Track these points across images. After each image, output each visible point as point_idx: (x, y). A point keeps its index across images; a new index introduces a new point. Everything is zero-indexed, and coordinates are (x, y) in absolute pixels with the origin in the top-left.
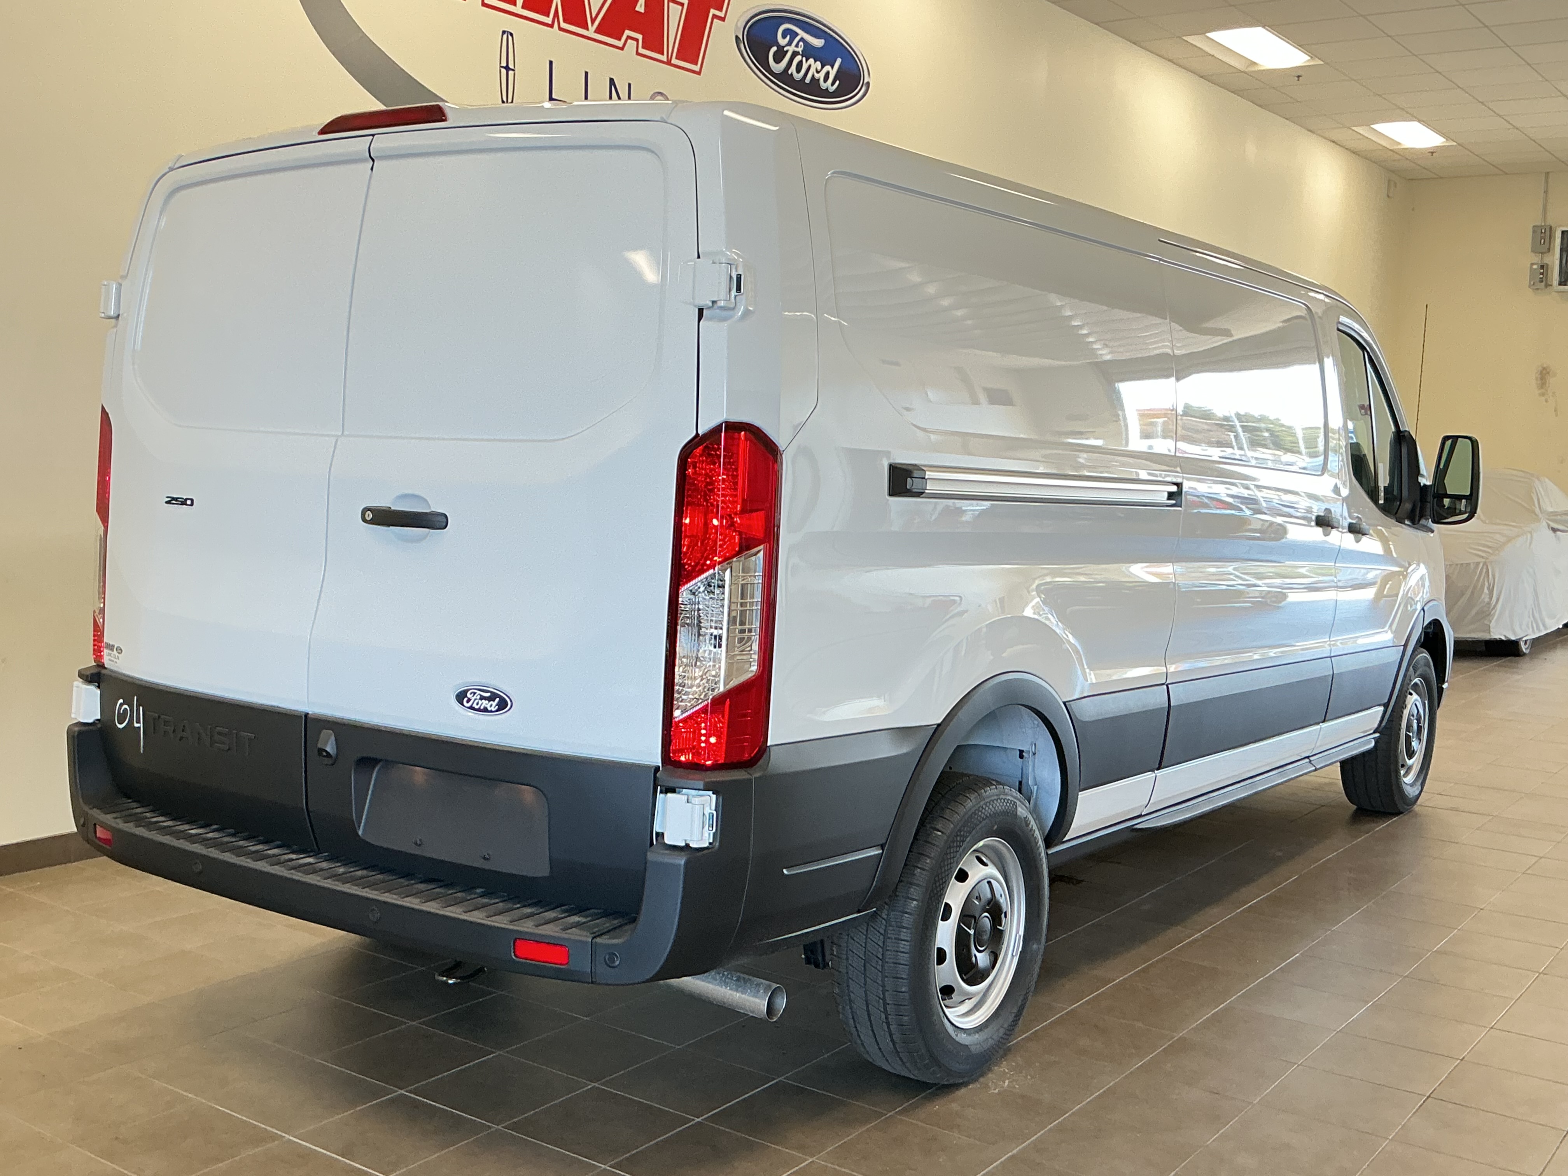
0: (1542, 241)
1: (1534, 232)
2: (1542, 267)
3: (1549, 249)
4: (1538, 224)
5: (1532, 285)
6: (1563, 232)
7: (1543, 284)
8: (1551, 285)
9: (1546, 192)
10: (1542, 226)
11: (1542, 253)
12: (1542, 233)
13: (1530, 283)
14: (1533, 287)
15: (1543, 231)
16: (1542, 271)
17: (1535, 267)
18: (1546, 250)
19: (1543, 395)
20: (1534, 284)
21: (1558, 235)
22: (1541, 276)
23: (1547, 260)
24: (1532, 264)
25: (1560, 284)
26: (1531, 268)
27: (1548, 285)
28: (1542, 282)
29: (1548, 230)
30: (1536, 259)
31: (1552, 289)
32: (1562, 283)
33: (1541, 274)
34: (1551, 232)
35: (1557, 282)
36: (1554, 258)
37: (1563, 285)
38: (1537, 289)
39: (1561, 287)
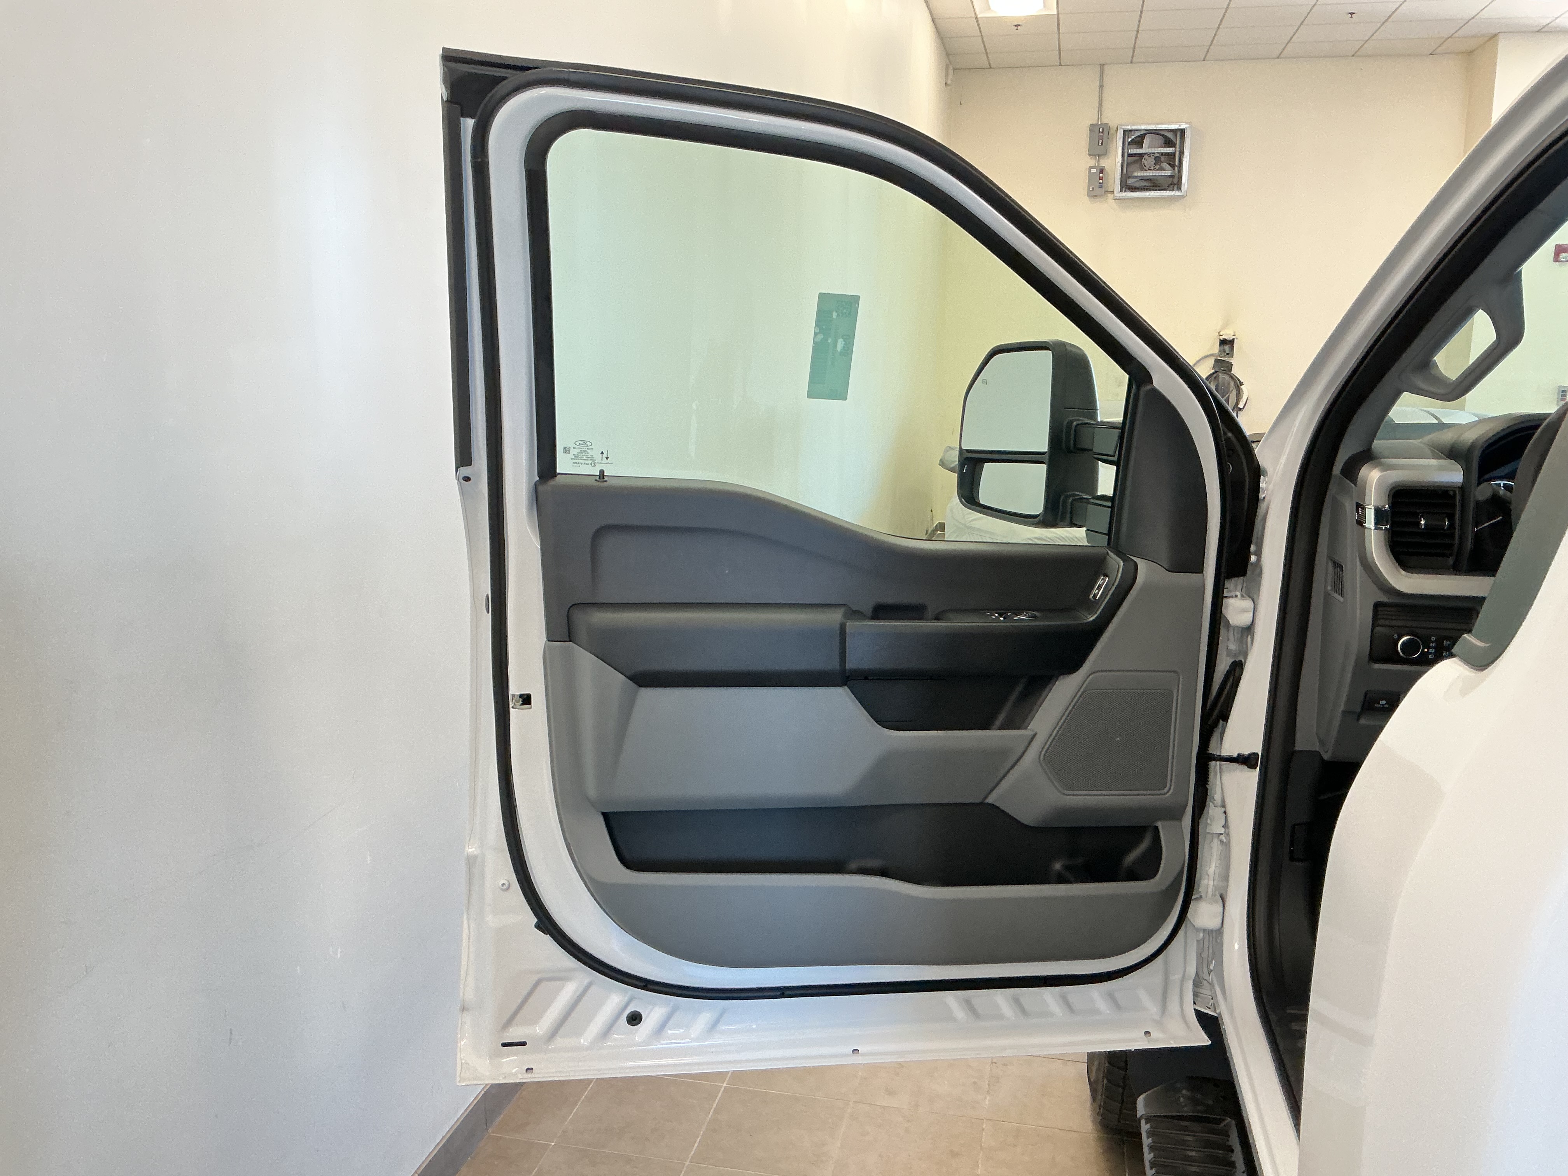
0: (1100, 142)
1: (1091, 131)
2: (1102, 171)
3: (1106, 152)
4: (1095, 122)
5: (1091, 191)
6: (1125, 131)
7: (1103, 190)
8: (1113, 192)
9: (1101, 86)
10: (1097, 125)
11: (1099, 155)
12: (1099, 132)
13: (1089, 189)
14: (1093, 193)
15: (1101, 131)
16: (1101, 175)
17: (1094, 171)
18: (1104, 152)
20: (1093, 188)
21: (1120, 134)
22: (1101, 181)
23: (1104, 163)
24: (1091, 168)
25: (1121, 191)
26: (1090, 171)
27: (1107, 192)
28: (1101, 188)
29: (1106, 131)
30: (1092, 162)
31: (1110, 196)
32: (1124, 188)
33: (1101, 178)
34: (1112, 132)
35: (1117, 187)
36: (1114, 162)
37: (1125, 191)
38: (1096, 196)
39: (1124, 194)
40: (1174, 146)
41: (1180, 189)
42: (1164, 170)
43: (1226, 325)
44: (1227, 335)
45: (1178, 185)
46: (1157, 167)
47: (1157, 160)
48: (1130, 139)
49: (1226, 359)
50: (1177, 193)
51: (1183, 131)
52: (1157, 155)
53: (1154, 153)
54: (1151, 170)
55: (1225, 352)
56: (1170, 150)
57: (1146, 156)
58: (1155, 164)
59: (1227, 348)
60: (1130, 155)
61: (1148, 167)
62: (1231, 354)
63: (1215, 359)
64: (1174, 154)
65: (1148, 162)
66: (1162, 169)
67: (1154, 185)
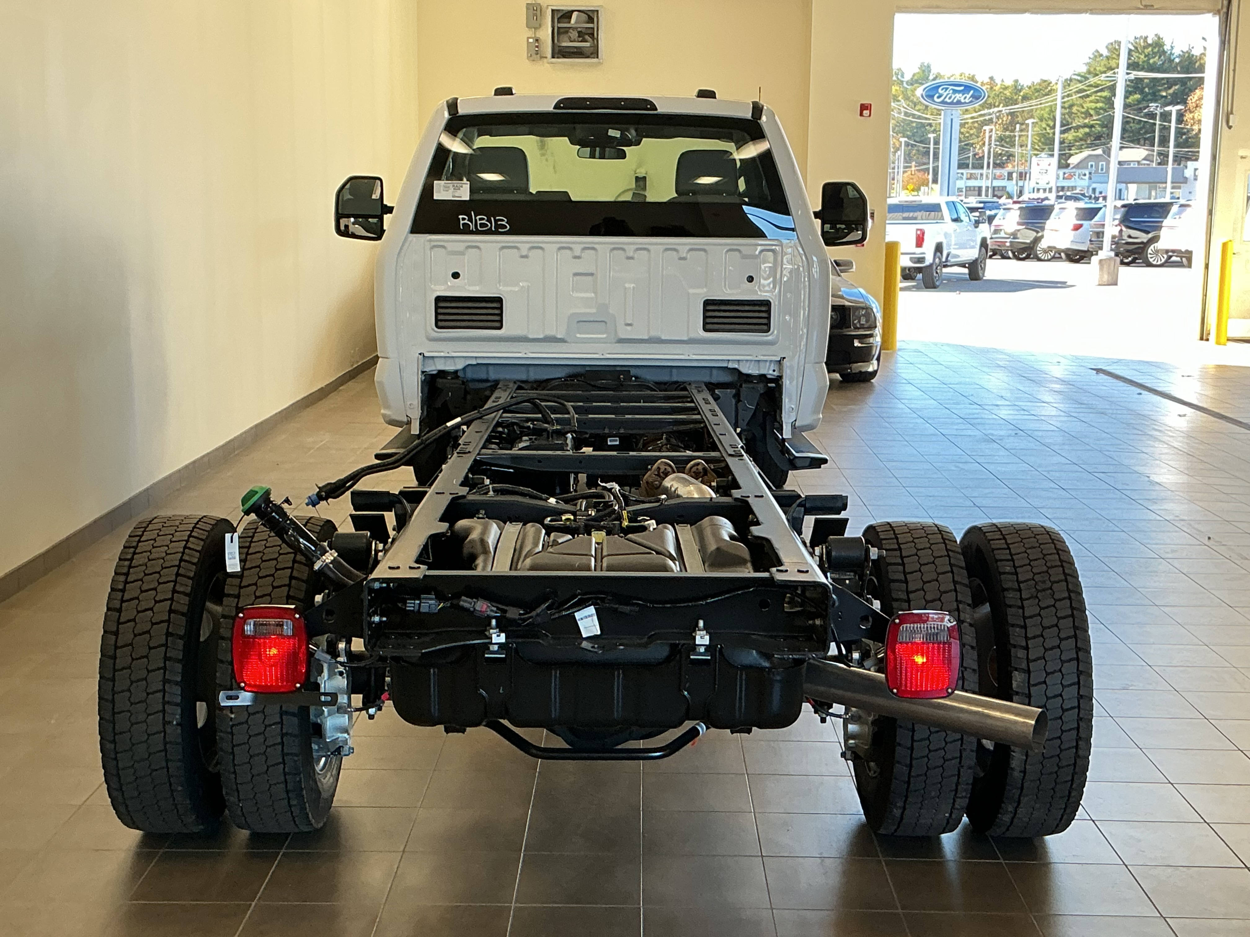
0: (535, 18)
1: (527, 9)
2: (537, 40)
3: (540, 25)
5: (530, 57)
6: (553, 10)
7: (538, 56)
8: (545, 57)
10: (533, 4)
11: (536, 28)
13: (528, 55)
14: (532, 58)
15: (535, 9)
16: (537, 44)
17: (531, 40)
18: (538, 26)
19: (543, 155)
20: (531, 56)
21: (548, 13)
22: (537, 49)
23: (540, 34)
24: (528, 38)
25: (553, 57)
26: (528, 40)
27: (542, 57)
28: (537, 54)
29: (539, 10)
30: (531, 33)
31: (545, 60)
32: (556, 56)
33: (537, 47)
34: (543, 10)
35: (549, 55)
36: (546, 33)
37: (558, 58)
38: (534, 61)
39: (553, 60)
40: (593, 22)
41: (598, 57)
42: (586, 41)
43: (640, 165)
44: (641, 173)
45: (594, 53)
46: (581, 39)
47: (580, 34)
48: (559, 16)
49: (641, 192)
50: (595, 60)
51: (597, 11)
52: (579, 30)
53: (577, 28)
54: (574, 41)
55: (639, 186)
56: (591, 25)
57: (571, 31)
58: (579, 37)
59: (641, 183)
60: (559, 28)
61: (572, 39)
62: (644, 189)
63: (634, 193)
64: (593, 28)
65: (574, 34)
66: (584, 41)
67: (578, 53)
